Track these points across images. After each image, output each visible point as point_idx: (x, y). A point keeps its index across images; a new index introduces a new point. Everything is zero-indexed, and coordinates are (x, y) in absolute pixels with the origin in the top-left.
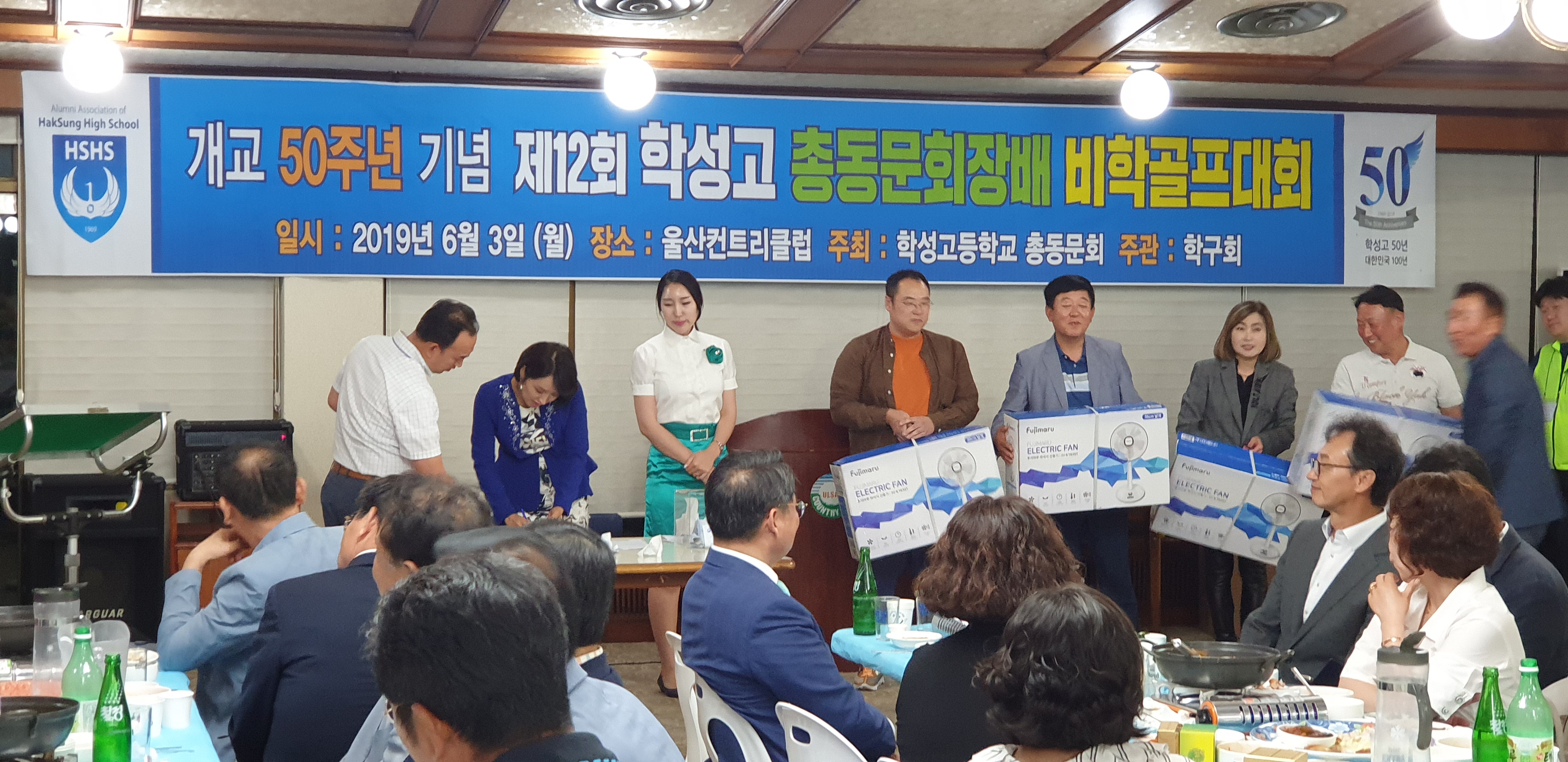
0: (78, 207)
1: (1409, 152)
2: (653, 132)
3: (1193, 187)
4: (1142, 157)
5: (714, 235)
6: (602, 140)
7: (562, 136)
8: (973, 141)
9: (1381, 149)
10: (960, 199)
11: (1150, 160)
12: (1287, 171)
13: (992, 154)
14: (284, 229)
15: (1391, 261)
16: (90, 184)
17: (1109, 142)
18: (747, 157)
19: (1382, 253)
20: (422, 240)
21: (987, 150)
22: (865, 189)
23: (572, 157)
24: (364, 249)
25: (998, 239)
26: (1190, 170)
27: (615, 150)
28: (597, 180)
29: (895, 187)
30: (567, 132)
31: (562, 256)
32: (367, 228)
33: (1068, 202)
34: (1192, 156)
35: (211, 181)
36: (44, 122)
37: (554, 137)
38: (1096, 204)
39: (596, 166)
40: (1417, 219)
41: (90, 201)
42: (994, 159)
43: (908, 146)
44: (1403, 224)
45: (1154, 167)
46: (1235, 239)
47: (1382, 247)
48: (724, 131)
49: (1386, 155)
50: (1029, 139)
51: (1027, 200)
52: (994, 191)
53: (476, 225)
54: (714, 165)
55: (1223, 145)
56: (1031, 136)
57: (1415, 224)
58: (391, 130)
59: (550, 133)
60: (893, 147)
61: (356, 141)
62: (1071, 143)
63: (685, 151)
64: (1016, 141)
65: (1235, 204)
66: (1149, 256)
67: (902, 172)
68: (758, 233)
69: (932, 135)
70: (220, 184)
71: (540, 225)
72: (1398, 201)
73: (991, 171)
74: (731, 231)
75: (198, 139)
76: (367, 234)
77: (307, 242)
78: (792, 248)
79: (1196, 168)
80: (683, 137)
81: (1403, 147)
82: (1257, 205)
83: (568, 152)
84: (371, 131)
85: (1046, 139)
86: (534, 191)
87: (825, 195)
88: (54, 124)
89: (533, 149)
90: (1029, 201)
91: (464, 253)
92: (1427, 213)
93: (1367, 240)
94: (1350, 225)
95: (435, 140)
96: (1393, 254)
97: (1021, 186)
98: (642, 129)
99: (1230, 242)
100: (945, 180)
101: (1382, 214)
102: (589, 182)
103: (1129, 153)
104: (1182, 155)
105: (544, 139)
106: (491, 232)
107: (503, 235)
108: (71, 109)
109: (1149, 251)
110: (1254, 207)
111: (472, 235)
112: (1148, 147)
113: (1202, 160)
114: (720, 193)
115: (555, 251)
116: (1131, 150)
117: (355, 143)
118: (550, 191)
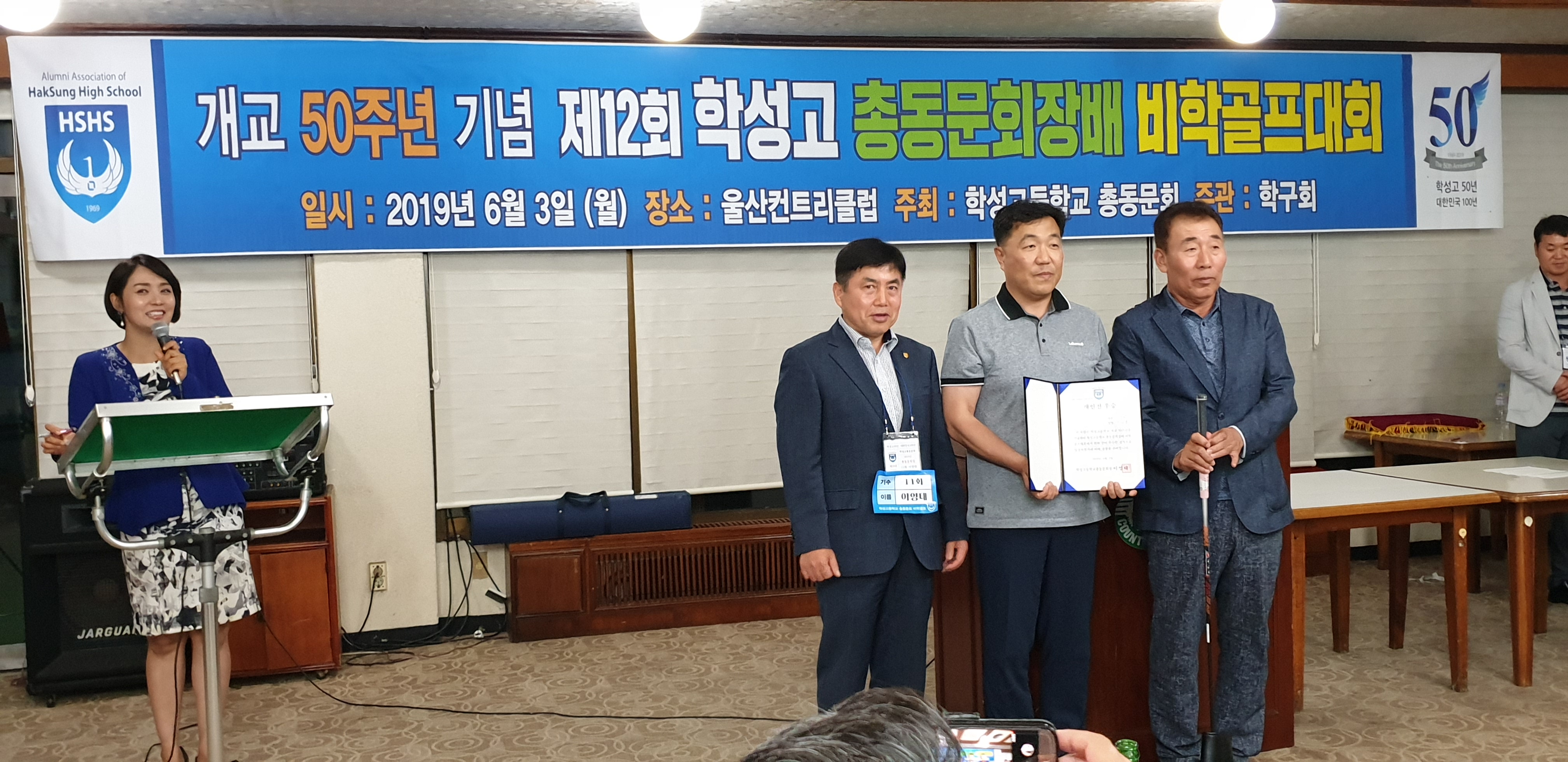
0: (76, 184)
1: (1476, 91)
2: (707, 88)
3: (1266, 132)
4: (1215, 101)
5: (777, 198)
6: (652, 97)
7: (609, 95)
8: (1042, 90)
9: (1449, 89)
10: (1029, 152)
11: (1223, 105)
12: (1357, 113)
13: (1062, 102)
14: (309, 202)
15: (1461, 203)
16: (89, 159)
17: (1181, 87)
18: (807, 113)
19: (1452, 195)
20: (464, 210)
21: (1057, 98)
22: (931, 144)
23: (621, 116)
24: (399, 222)
25: (1070, 191)
26: (1263, 114)
27: (666, 108)
28: (649, 141)
29: (963, 141)
30: (614, 90)
31: (615, 223)
32: (402, 200)
33: (1141, 151)
34: (1263, 102)
35: (226, 151)
36: (34, 92)
37: (601, 96)
38: (1169, 152)
39: (648, 126)
40: (1485, 160)
41: (91, 177)
42: (1064, 108)
43: (974, 97)
44: (1471, 165)
45: (1227, 112)
46: (1310, 185)
47: (1452, 188)
48: (782, 86)
49: (1453, 95)
50: (1100, 85)
51: (1099, 150)
52: (1065, 141)
53: (521, 193)
54: (773, 124)
55: (1293, 89)
56: (1101, 83)
57: (1484, 164)
58: (423, 92)
59: (597, 91)
60: (959, 99)
61: (385, 104)
62: (1143, 89)
63: (742, 109)
64: (1086, 88)
65: (1308, 148)
66: (1225, 204)
67: (969, 125)
68: (821, 195)
69: (998, 85)
70: (235, 154)
71: (590, 191)
72: (1467, 141)
73: (1063, 122)
74: (793, 193)
75: (208, 106)
76: (401, 205)
77: (337, 216)
78: (857, 209)
79: (1269, 113)
80: (739, 94)
81: (1470, 87)
82: (1329, 149)
83: (617, 111)
84: (401, 93)
85: (1116, 85)
86: (582, 155)
87: (890, 151)
88: (45, 93)
89: (578, 109)
90: (1101, 151)
91: (509, 223)
92: (1494, 155)
93: (1438, 183)
94: (1421, 167)
95: (472, 101)
96: (1463, 195)
97: (1093, 135)
98: (695, 85)
99: (1304, 188)
100: (1014, 131)
101: (1453, 155)
102: (641, 143)
103: (1201, 98)
104: (1254, 99)
105: (589, 97)
106: (537, 200)
107: (550, 204)
108: (63, 77)
109: (1225, 198)
110: (1327, 151)
111: (516, 203)
112: (1220, 92)
113: (1274, 103)
114: (780, 152)
115: (607, 219)
116: (1204, 95)
117: (384, 107)
118: (600, 155)
